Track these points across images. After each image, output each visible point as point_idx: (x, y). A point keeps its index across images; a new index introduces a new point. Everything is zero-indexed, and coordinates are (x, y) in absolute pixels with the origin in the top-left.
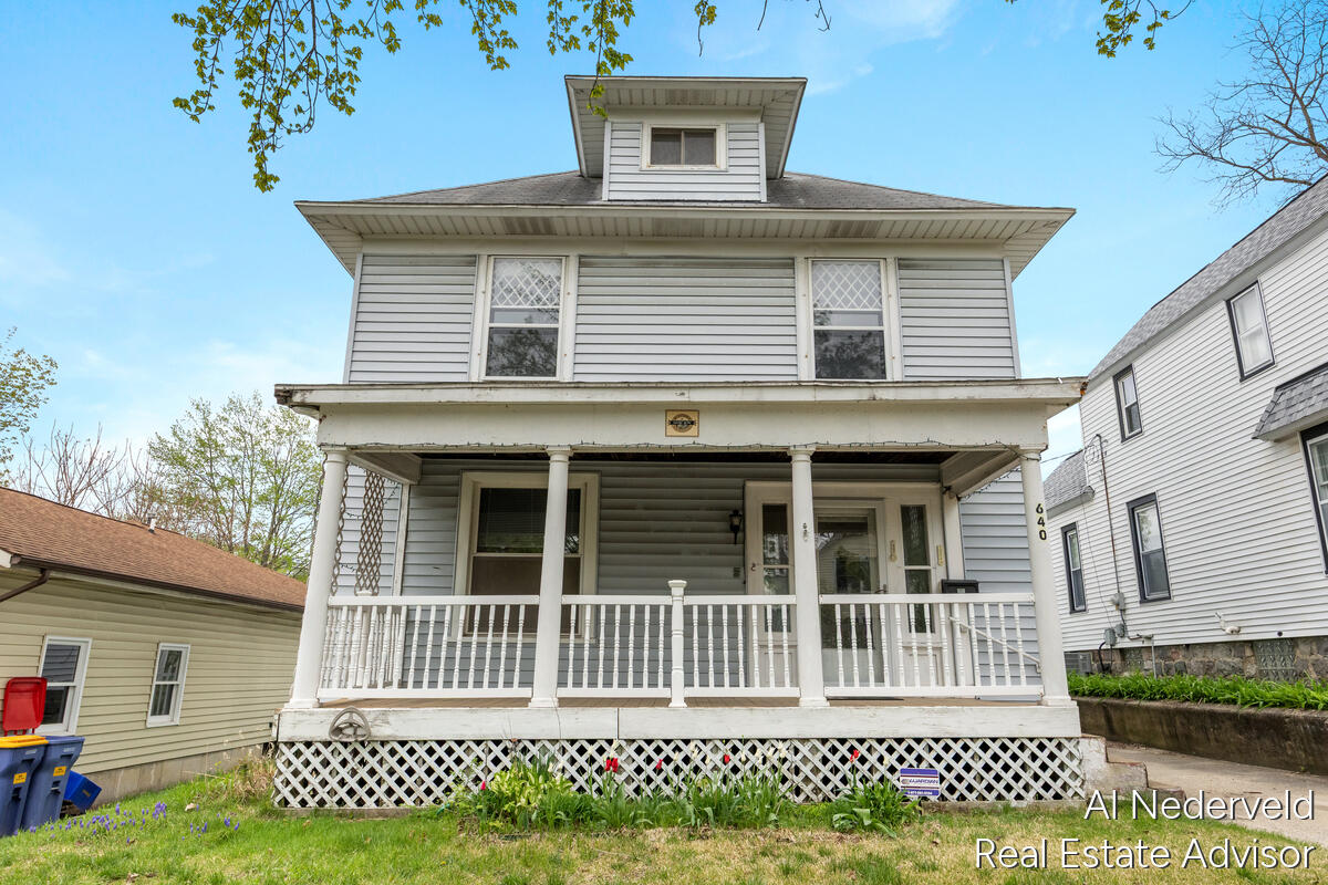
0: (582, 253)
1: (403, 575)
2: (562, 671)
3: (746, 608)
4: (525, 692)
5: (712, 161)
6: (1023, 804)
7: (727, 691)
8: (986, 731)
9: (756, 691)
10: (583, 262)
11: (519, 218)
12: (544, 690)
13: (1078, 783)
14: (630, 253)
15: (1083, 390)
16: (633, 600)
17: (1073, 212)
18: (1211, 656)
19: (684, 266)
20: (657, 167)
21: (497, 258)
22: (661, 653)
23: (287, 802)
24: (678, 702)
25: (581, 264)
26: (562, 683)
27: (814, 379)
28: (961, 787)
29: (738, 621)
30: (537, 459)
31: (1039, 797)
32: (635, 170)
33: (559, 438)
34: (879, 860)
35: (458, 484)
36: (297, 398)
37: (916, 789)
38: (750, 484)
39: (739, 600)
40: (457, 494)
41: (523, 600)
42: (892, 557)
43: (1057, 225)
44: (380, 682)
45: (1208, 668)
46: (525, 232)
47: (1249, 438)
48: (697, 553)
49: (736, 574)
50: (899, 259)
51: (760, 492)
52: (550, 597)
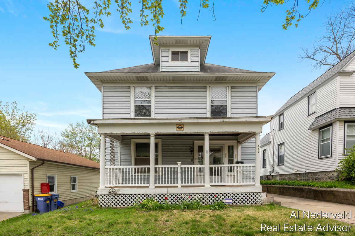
0: (155, 86)
1: (120, 162)
2: (155, 181)
3: (194, 168)
4: (148, 185)
5: (187, 60)
6: (249, 205)
7: (190, 184)
8: (242, 191)
9: (196, 184)
10: (156, 88)
11: (140, 77)
12: (152, 185)
13: (260, 201)
14: (167, 85)
15: (271, 119)
16: (170, 166)
17: (275, 74)
18: (291, 176)
19: (180, 89)
20: (173, 62)
21: (135, 87)
22: (176, 177)
23: (102, 206)
24: (180, 187)
25: (155, 89)
26: (155, 183)
27: (210, 117)
28: (237, 202)
29: (192, 170)
30: (148, 136)
31: (252, 203)
32: (167, 63)
33: (152, 131)
34: (219, 215)
35: (130, 142)
36: (92, 122)
37: (227, 202)
38: (195, 141)
39: (192, 166)
40: (130, 144)
41: (146, 166)
42: (226, 157)
43: (270, 77)
44: (118, 183)
45: (289, 179)
46: (141, 80)
47: (307, 130)
48: (183, 156)
49: (192, 161)
50: (232, 86)
51: (197, 143)
52: (152, 166)
